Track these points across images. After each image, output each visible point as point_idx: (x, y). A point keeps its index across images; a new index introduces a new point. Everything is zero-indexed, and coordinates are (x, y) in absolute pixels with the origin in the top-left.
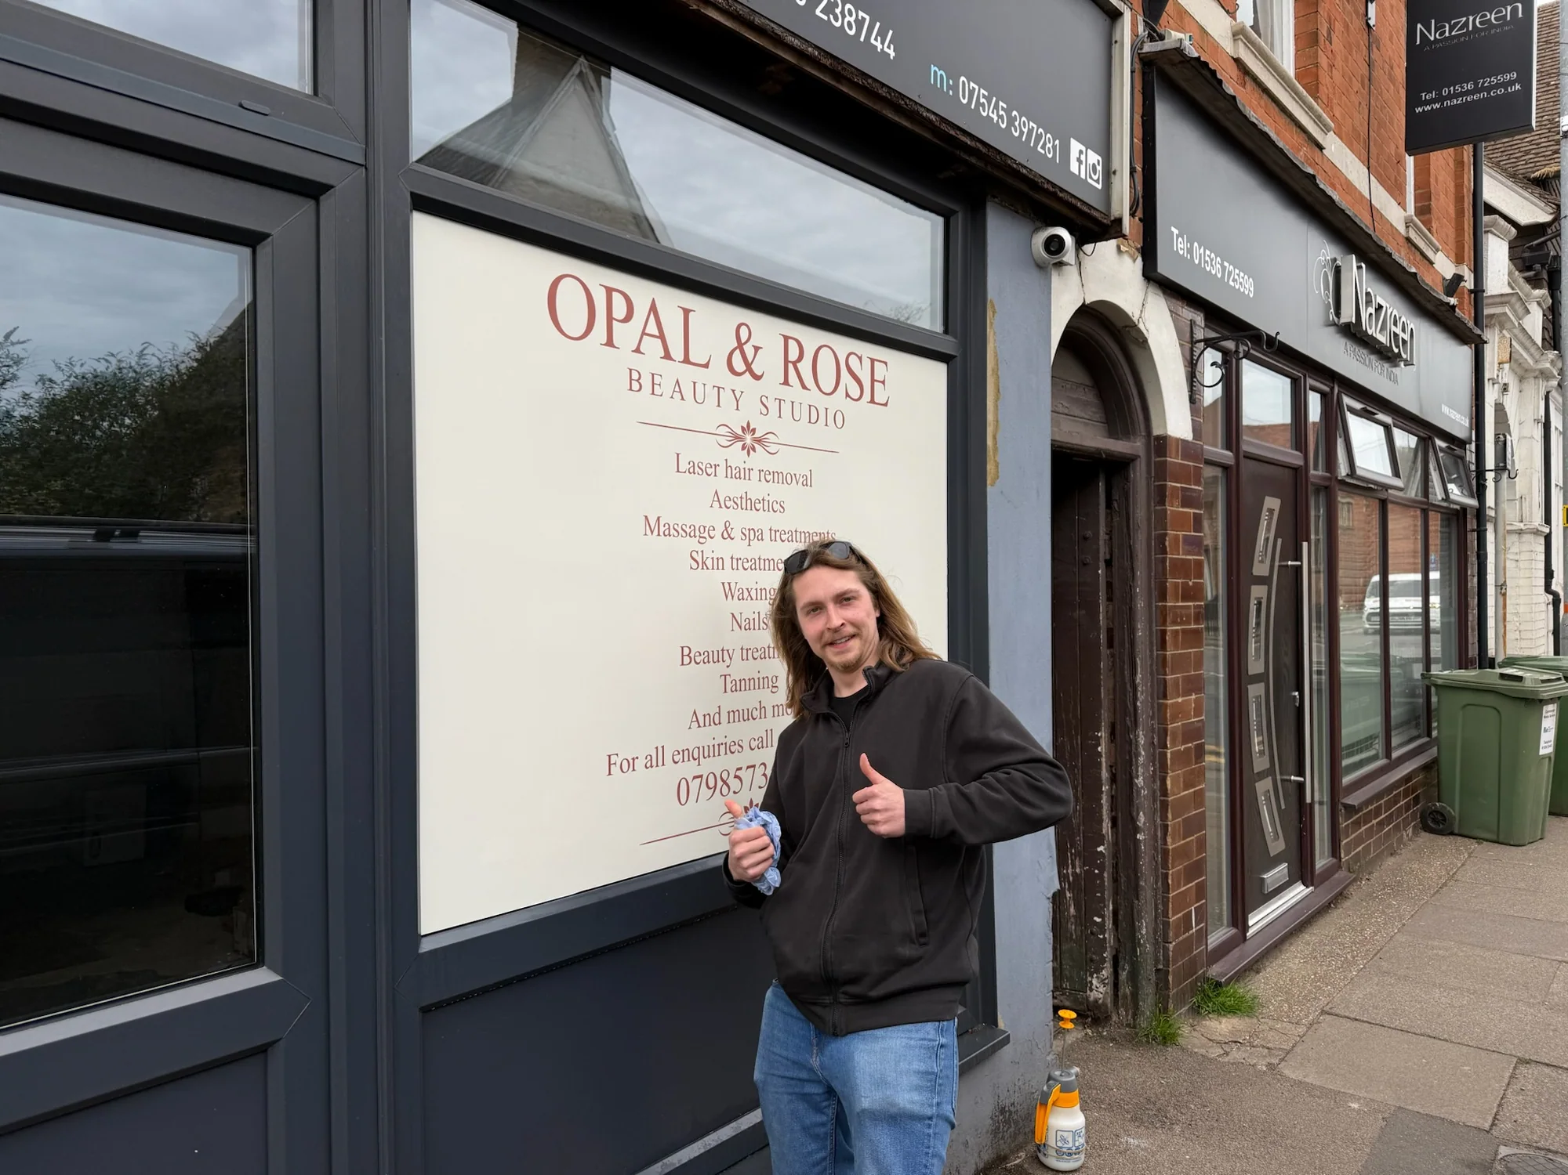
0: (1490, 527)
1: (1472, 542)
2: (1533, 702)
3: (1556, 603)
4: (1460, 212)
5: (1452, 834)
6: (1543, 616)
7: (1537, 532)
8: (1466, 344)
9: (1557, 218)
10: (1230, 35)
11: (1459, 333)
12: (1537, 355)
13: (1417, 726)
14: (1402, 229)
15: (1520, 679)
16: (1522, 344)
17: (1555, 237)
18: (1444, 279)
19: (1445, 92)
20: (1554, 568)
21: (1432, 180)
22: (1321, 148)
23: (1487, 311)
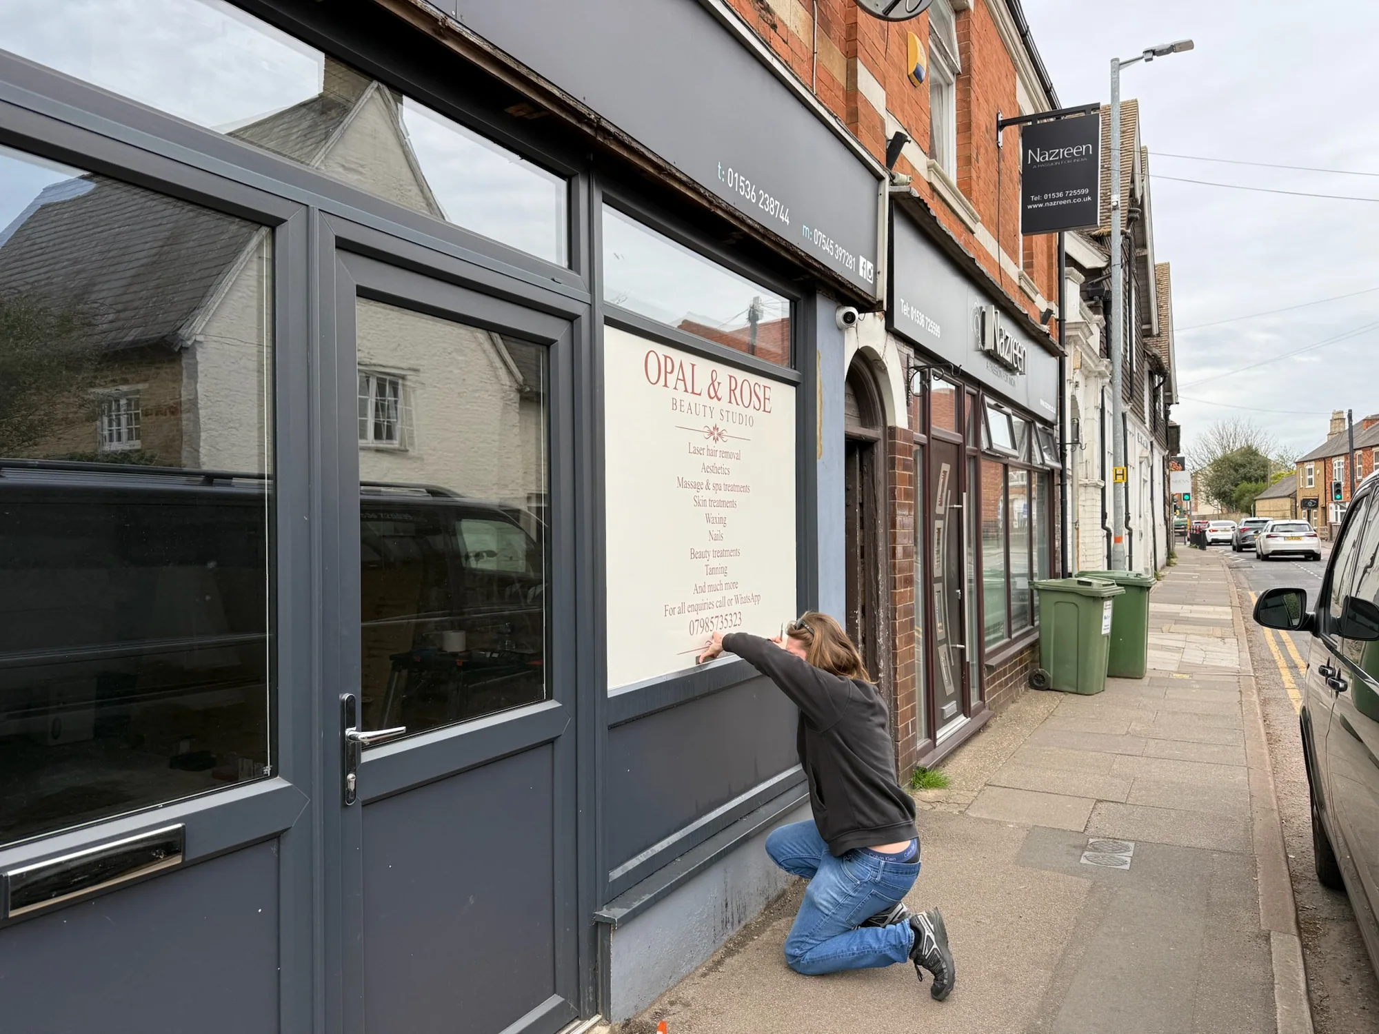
0: (1069, 482)
1: (1058, 493)
2: (1098, 599)
3: (1109, 536)
4: (1050, 266)
5: (1049, 689)
6: (1100, 545)
7: (1096, 486)
8: (1053, 356)
9: (1109, 265)
10: (926, 167)
11: (1051, 350)
12: (1097, 362)
13: (1025, 619)
14: (1017, 281)
15: (1090, 584)
16: (1088, 355)
17: (1108, 278)
18: (1041, 312)
19: (1046, 197)
20: (1107, 511)
21: (1034, 245)
22: (973, 233)
23: (1067, 333)
